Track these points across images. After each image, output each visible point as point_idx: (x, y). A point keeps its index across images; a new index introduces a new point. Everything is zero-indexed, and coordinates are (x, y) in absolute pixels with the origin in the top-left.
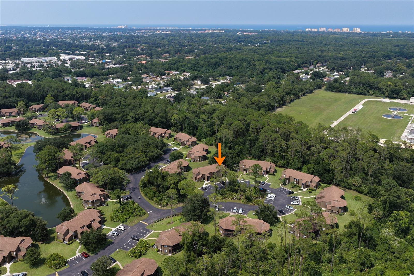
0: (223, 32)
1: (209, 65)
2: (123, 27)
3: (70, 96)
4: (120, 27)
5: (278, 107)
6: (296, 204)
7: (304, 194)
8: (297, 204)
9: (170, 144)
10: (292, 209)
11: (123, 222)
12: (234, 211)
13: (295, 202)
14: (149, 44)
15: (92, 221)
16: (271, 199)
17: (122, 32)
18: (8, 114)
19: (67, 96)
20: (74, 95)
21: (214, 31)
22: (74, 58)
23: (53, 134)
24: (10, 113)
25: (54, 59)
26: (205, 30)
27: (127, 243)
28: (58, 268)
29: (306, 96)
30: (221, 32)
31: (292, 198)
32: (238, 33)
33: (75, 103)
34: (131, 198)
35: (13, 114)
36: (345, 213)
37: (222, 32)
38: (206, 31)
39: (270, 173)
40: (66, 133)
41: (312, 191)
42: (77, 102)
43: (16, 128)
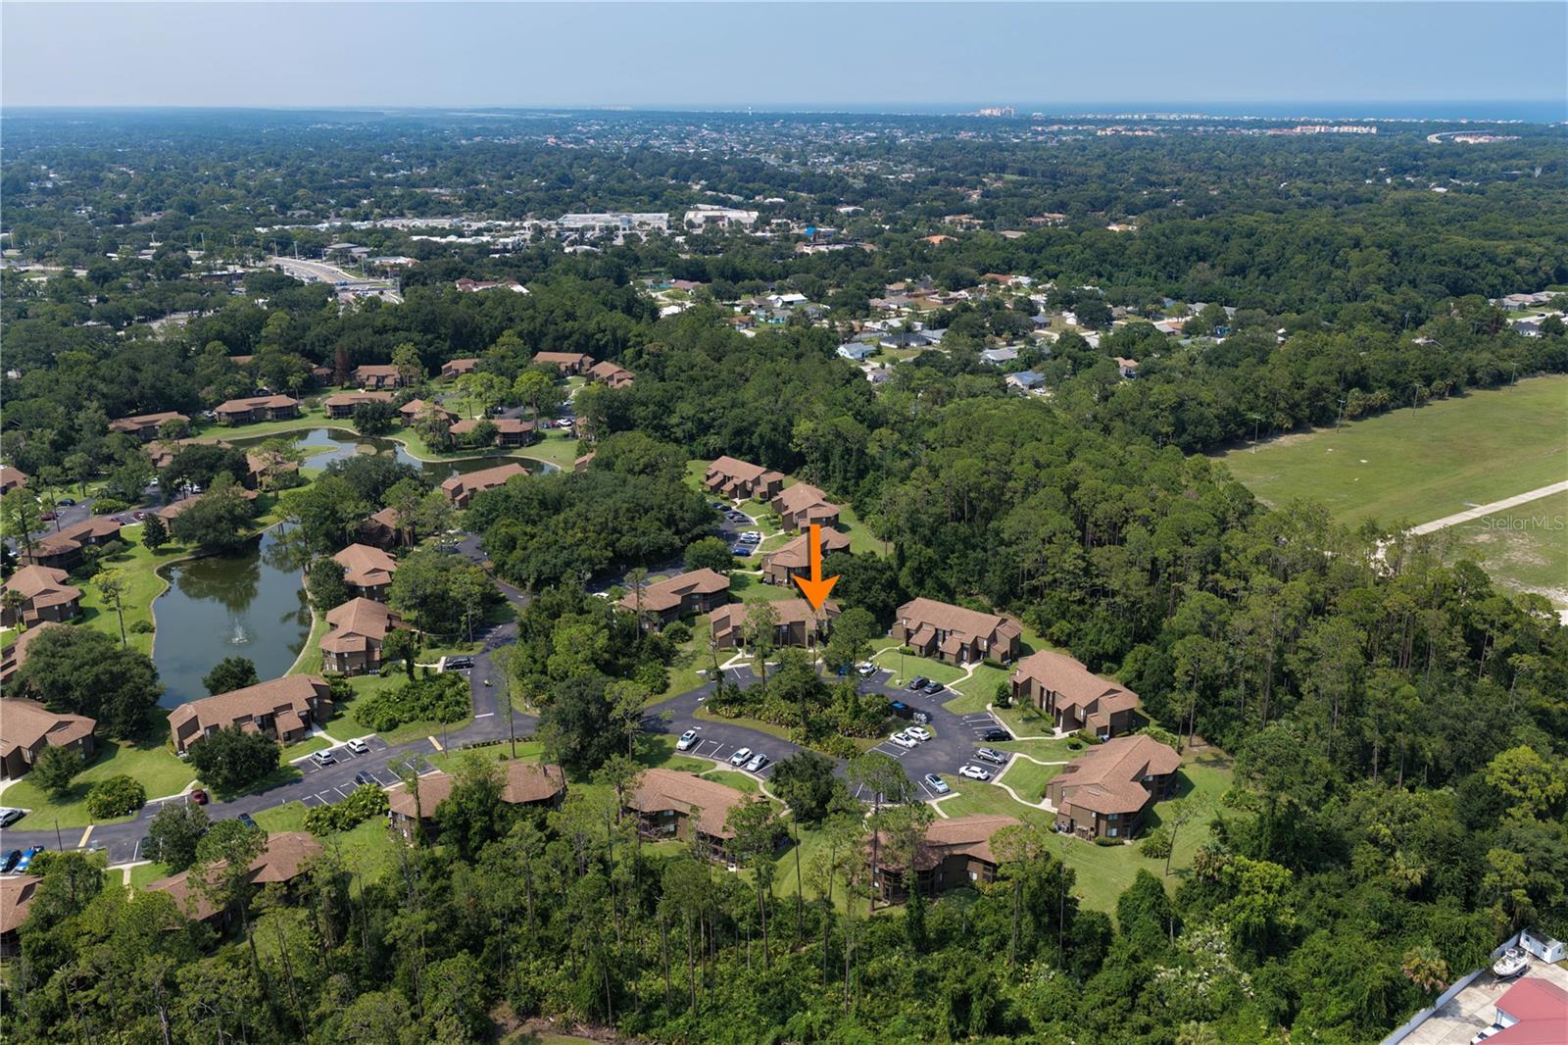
0: (1374, 130)
1: (1159, 257)
2: (996, 113)
3: (575, 337)
4: (988, 112)
5: (1288, 431)
6: (975, 775)
7: (1047, 749)
8: (979, 779)
9: (754, 519)
10: (941, 788)
11: (380, 730)
12: (735, 759)
13: (973, 768)
14: (1034, 174)
15: (278, 709)
16: (904, 743)
17: (978, 130)
18: (373, 381)
19: (567, 338)
20: (589, 337)
21: (1335, 129)
22: (722, 218)
23: (440, 452)
24: (381, 379)
25: (659, 220)
26: (1291, 125)
27: (332, 791)
28: (103, 817)
29: (1464, 396)
30: (1365, 130)
31: (980, 752)
32: (1433, 139)
33: (581, 363)
34: (469, 666)
35: (389, 381)
36: (1128, 842)
37: (1368, 134)
38: (1299, 129)
39: (987, 660)
40: (480, 453)
41: (1082, 743)
42: (590, 359)
43: (357, 424)
